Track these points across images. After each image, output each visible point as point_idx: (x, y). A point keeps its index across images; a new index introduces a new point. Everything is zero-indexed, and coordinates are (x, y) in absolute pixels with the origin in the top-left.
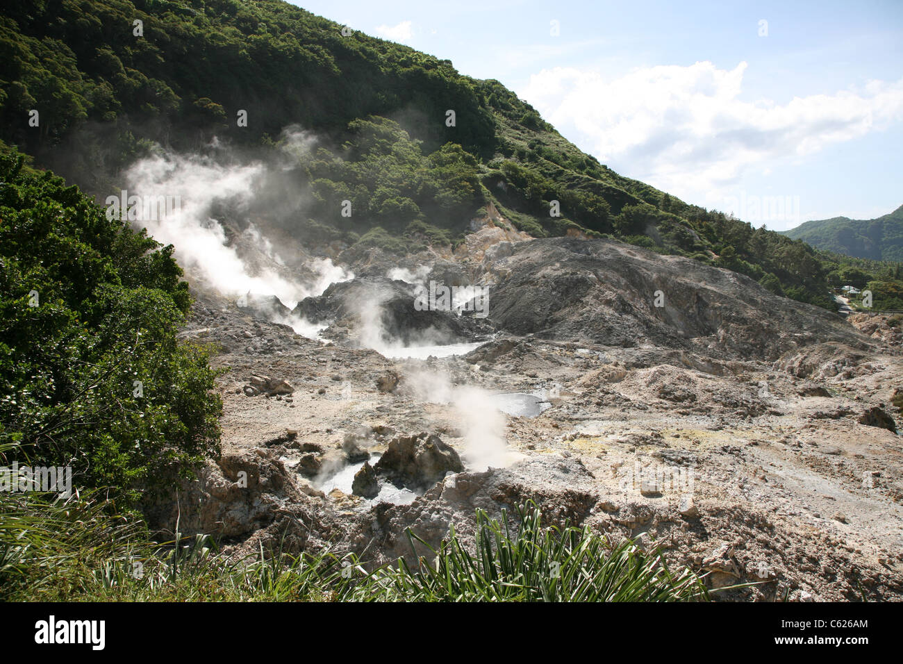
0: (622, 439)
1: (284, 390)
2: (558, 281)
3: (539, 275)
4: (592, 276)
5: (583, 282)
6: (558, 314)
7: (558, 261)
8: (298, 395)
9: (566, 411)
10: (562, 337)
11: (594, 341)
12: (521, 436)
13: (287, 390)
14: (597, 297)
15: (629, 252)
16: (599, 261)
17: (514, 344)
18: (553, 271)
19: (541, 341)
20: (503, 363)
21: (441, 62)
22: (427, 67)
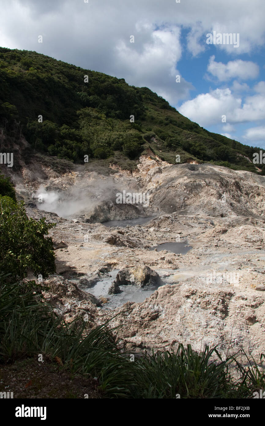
0: (233, 263)
1: (63, 246)
2: (186, 185)
3: (177, 182)
4: (203, 182)
5: (199, 185)
6: (188, 202)
7: (185, 175)
8: (70, 248)
9: (201, 250)
10: (191, 213)
11: (207, 214)
12: (184, 264)
13: (64, 246)
14: (206, 193)
15: (220, 170)
16: (206, 175)
17: (168, 218)
18: (184, 180)
19: (180, 216)
20: (165, 227)
21: (120, 80)
22: (114, 83)
